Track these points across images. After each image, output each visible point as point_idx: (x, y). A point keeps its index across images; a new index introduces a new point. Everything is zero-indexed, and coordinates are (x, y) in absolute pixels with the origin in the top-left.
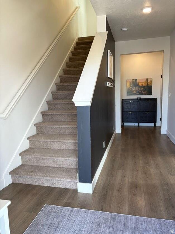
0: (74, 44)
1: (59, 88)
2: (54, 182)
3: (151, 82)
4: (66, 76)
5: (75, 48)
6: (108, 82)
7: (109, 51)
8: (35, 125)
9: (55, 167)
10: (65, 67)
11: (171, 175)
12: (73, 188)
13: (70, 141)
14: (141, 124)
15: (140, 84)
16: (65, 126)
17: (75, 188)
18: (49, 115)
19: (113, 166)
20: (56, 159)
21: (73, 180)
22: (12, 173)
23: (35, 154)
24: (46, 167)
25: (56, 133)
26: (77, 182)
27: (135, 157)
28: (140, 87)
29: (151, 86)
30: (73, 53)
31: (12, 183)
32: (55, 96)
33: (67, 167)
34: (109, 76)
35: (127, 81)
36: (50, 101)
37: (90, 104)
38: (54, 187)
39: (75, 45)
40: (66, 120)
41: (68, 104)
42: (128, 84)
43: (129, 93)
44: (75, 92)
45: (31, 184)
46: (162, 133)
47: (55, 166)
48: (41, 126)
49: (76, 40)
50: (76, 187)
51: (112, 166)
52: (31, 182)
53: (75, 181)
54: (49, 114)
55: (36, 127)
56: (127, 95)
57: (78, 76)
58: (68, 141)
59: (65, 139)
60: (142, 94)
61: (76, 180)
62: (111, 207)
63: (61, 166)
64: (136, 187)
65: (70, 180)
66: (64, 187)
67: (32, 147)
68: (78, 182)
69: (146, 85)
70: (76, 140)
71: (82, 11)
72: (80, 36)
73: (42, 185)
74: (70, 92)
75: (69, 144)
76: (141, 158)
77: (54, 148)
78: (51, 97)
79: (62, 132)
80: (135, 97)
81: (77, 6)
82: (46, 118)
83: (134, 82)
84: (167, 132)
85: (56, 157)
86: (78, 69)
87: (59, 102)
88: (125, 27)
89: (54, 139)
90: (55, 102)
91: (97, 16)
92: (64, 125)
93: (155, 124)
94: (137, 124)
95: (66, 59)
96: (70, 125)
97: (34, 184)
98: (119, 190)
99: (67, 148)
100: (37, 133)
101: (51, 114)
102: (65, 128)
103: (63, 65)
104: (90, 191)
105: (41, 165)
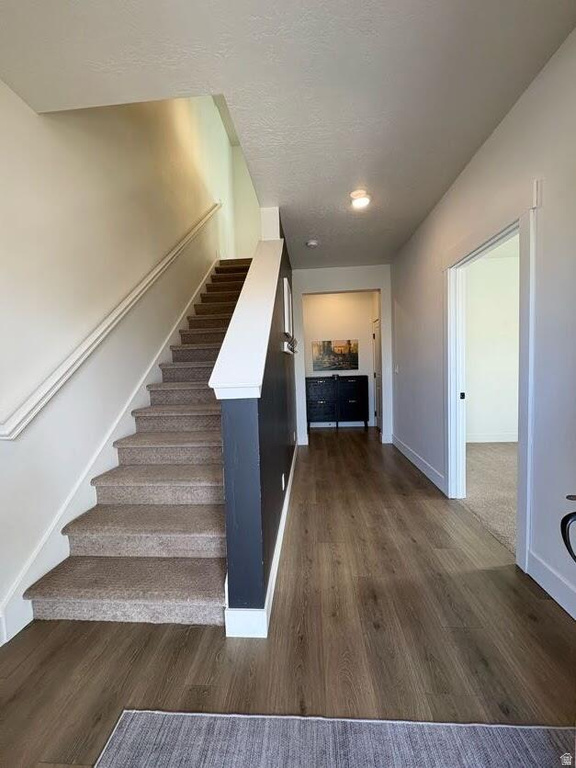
0: (211, 270)
1: (178, 355)
2: (160, 609)
3: (356, 346)
4: (195, 331)
5: (213, 279)
6: (286, 344)
7: (286, 280)
8: (115, 444)
9: (164, 559)
10: (193, 313)
11: (437, 547)
12: (212, 622)
13: (203, 484)
14: (341, 424)
15: (336, 350)
16: (190, 445)
17: (217, 621)
18: (151, 418)
19: (307, 532)
20: (164, 536)
21: (211, 604)
22: (31, 592)
23: (106, 528)
24: (138, 558)
25: (169, 462)
26: (224, 608)
27: (347, 502)
28: (336, 355)
29: (357, 354)
30: (209, 288)
31: (35, 621)
32: (168, 374)
33: (195, 556)
34: (287, 331)
35: (313, 345)
36: (157, 385)
37: (257, 394)
38: (159, 622)
39: (214, 274)
40: (194, 429)
41: (199, 391)
42: (316, 350)
43: (318, 366)
44: (214, 364)
45: (91, 619)
46: (384, 441)
47: (164, 555)
48: (131, 446)
49: (214, 264)
50: (222, 620)
51: (303, 532)
52: (92, 613)
53: (218, 604)
54: (152, 415)
55: (117, 450)
56: (315, 370)
57: (221, 330)
58: (198, 484)
59: (189, 481)
60: (341, 369)
61: (223, 602)
62: (327, 688)
63: (180, 555)
64: (375, 598)
65: (203, 603)
66: (187, 622)
67: (105, 502)
68: (227, 606)
69: (346, 351)
70: (218, 482)
71: (225, 215)
72: (223, 258)
73: (122, 619)
74: (204, 364)
75: (199, 492)
76: (361, 503)
77: (162, 503)
78: (158, 376)
79: (185, 458)
80: (329, 374)
81: (217, 202)
82: (145, 424)
83: (327, 347)
84: (394, 438)
85: (164, 531)
86: (220, 316)
87: (176, 386)
88: (313, 239)
89: (163, 481)
90: (169, 387)
91: (260, 206)
92: (189, 442)
93: (366, 424)
94: (333, 425)
95: (194, 297)
96: (202, 441)
97: (99, 618)
98: (334, 615)
99: (195, 502)
100: (121, 465)
101: (156, 415)
102: (192, 450)
103: (187, 308)
104: (262, 632)
105: (124, 554)
